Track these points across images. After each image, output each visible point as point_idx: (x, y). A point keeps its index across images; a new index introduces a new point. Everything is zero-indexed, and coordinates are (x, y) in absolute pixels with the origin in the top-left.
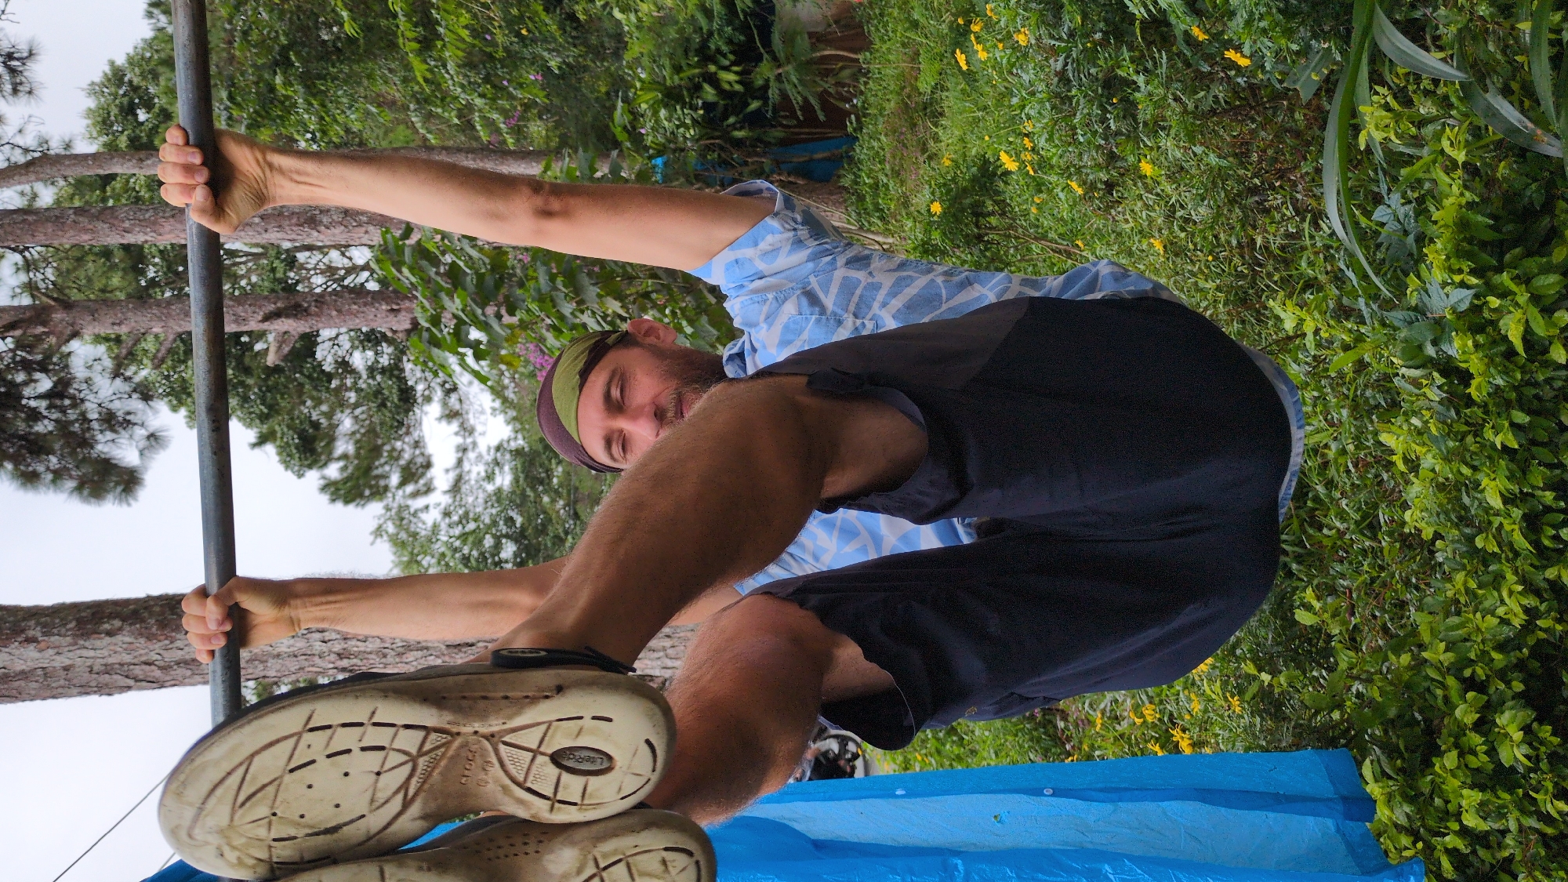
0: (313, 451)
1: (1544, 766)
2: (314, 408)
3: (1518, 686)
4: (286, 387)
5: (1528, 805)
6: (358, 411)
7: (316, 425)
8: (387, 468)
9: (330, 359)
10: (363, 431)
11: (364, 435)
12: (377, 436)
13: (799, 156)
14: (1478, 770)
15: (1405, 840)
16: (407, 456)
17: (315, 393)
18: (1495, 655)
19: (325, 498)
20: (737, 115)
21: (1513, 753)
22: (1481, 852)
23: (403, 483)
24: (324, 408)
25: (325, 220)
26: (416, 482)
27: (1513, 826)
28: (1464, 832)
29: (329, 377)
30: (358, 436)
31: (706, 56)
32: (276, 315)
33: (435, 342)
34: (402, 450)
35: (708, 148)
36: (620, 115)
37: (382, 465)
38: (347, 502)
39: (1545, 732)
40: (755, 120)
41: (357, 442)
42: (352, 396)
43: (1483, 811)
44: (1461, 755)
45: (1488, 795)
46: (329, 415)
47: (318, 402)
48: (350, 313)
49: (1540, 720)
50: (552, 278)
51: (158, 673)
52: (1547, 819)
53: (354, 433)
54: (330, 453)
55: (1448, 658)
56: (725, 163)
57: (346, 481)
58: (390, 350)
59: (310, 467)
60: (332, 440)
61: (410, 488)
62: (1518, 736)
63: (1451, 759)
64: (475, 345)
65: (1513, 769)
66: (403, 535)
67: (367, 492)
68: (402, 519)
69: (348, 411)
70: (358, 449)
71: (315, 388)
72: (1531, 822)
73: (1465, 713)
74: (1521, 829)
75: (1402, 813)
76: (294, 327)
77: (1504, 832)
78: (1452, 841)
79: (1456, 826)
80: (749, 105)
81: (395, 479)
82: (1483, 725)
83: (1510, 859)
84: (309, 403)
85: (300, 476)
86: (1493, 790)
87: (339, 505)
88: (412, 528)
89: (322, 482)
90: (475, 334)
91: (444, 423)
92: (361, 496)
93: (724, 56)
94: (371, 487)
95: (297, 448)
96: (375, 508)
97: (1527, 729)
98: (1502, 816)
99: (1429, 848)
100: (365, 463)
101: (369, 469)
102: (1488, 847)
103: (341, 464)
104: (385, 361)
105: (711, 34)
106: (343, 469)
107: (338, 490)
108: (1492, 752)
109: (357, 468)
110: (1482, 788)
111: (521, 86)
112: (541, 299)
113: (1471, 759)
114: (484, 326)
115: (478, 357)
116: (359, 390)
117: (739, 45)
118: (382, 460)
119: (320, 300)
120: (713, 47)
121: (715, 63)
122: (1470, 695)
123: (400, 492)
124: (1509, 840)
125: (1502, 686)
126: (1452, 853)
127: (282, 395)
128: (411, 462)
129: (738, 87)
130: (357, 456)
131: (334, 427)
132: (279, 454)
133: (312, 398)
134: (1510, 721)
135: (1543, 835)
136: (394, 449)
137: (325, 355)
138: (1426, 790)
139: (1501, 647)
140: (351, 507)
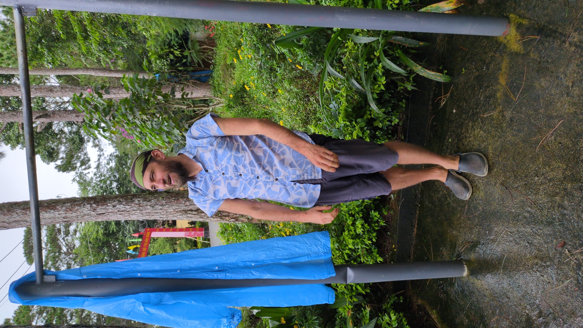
0: (52, 157)
1: (366, 233)
2: (52, 144)
3: (361, 215)
4: (43, 138)
5: (363, 242)
6: (66, 145)
7: (53, 149)
8: (76, 161)
9: (57, 129)
10: (68, 150)
11: (68, 151)
12: (72, 152)
13: (197, 75)
14: (352, 235)
15: (337, 252)
16: (82, 158)
17: (52, 140)
18: (356, 208)
19: (57, 170)
20: (180, 63)
21: (359, 231)
22: (354, 253)
23: (81, 166)
24: (55, 144)
25: (55, 90)
26: (85, 165)
27: (360, 247)
28: (350, 249)
29: (57, 135)
30: (67, 152)
31: (170, 46)
32: (40, 117)
33: (90, 127)
34: (81, 156)
35: (172, 72)
36: (145, 63)
37: (74, 161)
38: (64, 171)
39: (366, 225)
40: (184, 65)
41: (66, 154)
42: (64, 140)
43: (354, 244)
44: (349, 232)
45: (354, 240)
46: (57, 146)
47: (54, 142)
48: (63, 117)
49: (365, 223)
50: (126, 109)
51: (7, 225)
52: (366, 245)
53: (65, 151)
54: (58, 157)
55: (346, 209)
56: (177, 76)
57: (63, 165)
58: (76, 126)
59: (51, 161)
60: (58, 153)
61: (83, 167)
62: (360, 226)
63: (346, 233)
64: (103, 128)
65: (359, 234)
66: (82, 181)
67: (70, 169)
68: (81, 176)
69: (63, 145)
70: (66, 156)
71: (53, 138)
72: (364, 246)
73: (350, 222)
74: (362, 248)
75: (336, 245)
76: (46, 121)
77: (358, 249)
78: (347, 251)
79: (348, 248)
80: (183, 60)
81: (78, 165)
82: (353, 224)
83: (359, 255)
84: (51, 142)
85: (48, 164)
86: (355, 239)
87: (61, 172)
88: (84, 179)
89: (55, 166)
90: (103, 125)
91: (94, 148)
92: (68, 170)
93: (176, 46)
94: (71, 167)
95: (47, 156)
96: (72, 174)
97: (363, 225)
98: (357, 245)
99: (343, 253)
100: (69, 160)
101: (70, 162)
102: (355, 252)
103: (61, 160)
104: (74, 130)
105: (171, 40)
106: (61, 162)
107: (60, 168)
108: (355, 231)
109: (67, 162)
110: (353, 239)
111: (115, 52)
112: (123, 115)
113: (351, 232)
114: (106, 122)
115: (104, 131)
116: (66, 139)
117: (180, 43)
118: (74, 159)
119: (54, 112)
120: (172, 44)
121: (173, 48)
122: (351, 218)
123: (80, 168)
124: (359, 251)
125: (358, 215)
126: (347, 254)
127: (42, 140)
128: (83, 159)
129: (180, 55)
130: (67, 158)
131: (58, 149)
132: (41, 158)
133: (52, 141)
134: (359, 223)
135: (367, 249)
136: (78, 156)
137: (55, 128)
138: (342, 240)
139: (358, 206)
140: (65, 173)
